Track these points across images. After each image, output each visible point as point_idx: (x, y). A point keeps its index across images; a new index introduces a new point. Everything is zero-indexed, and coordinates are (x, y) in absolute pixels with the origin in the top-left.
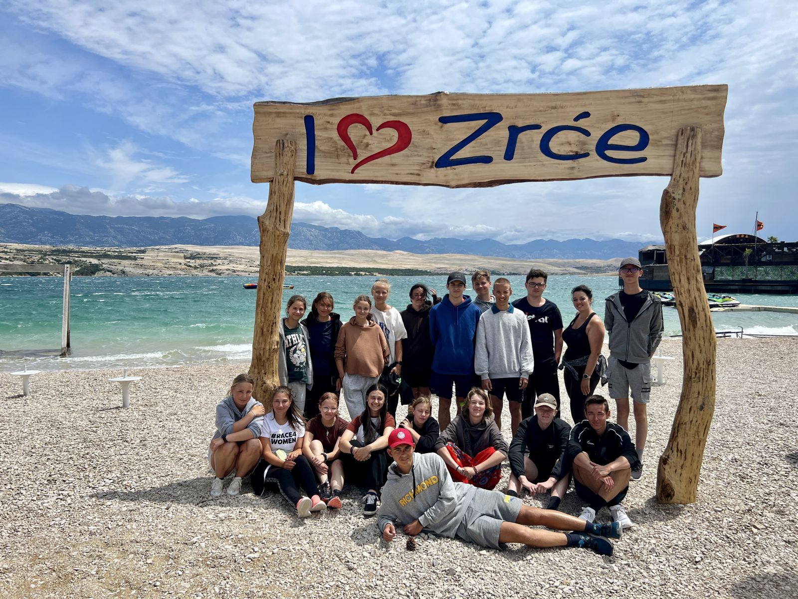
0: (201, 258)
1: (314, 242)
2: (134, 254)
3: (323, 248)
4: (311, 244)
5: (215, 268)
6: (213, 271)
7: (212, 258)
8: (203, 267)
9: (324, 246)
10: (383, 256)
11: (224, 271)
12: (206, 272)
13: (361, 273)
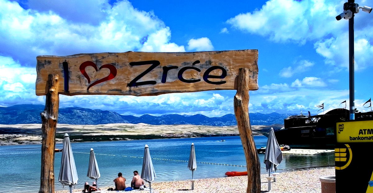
1: (85, 119)
3: (92, 123)
4: (83, 121)
5: (17, 139)
6: (16, 141)
8: (9, 139)
9: (92, 122)
10: (131, 127)
11: (24, 141)
12: (11, 142)
13: (117, 138)
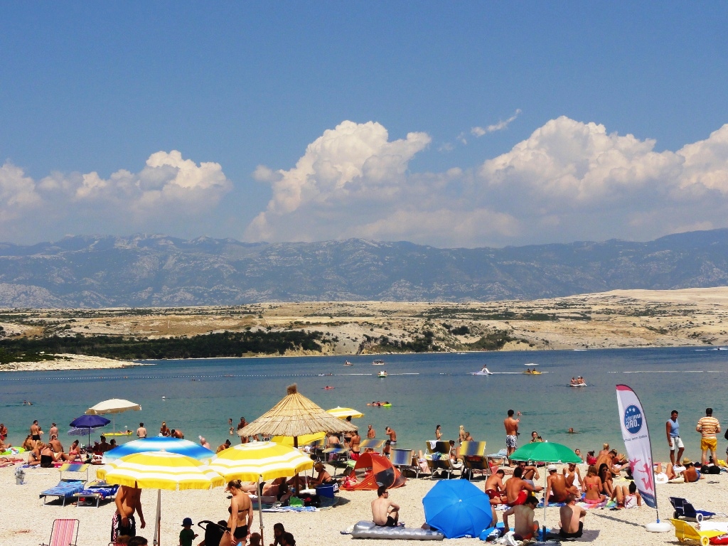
0: (664, 312)
2: (552, 311)
5: (698, 330)
6: (695, 336)
7: (686, 313)
8: (676, 328)
11: (716, 337)
